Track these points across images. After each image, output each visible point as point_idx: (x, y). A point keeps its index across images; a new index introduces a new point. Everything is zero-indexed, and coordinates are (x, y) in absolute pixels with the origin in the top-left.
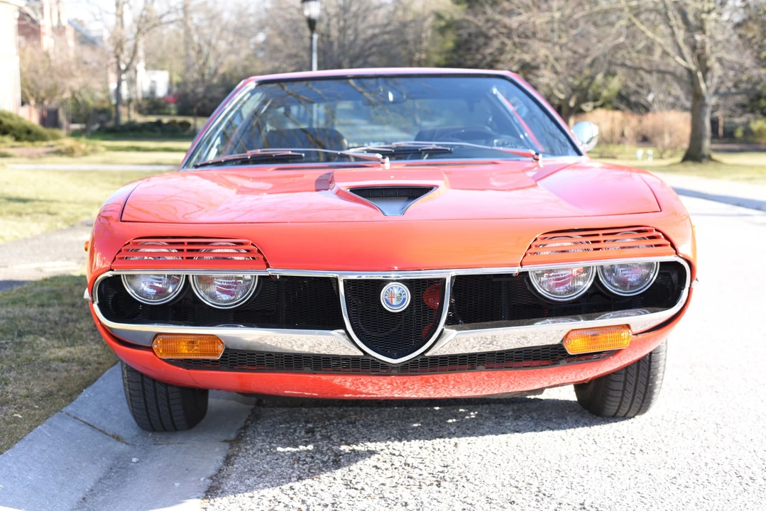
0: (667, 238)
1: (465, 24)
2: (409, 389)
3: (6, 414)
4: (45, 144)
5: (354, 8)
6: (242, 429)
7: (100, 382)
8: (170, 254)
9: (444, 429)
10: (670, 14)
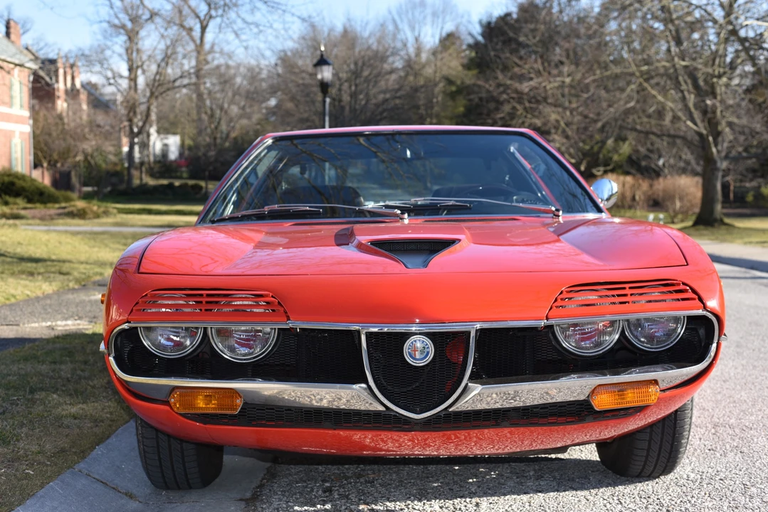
0: (694, 291)
1: (476, 89)
2: (430, 446)
3: (17, 470)
4: (57, 206)
5: (366, 73)
6: (257, 488)
7: (113, 440)
8: (187, 306)
9: (464, 489)
10: (681, 78)
